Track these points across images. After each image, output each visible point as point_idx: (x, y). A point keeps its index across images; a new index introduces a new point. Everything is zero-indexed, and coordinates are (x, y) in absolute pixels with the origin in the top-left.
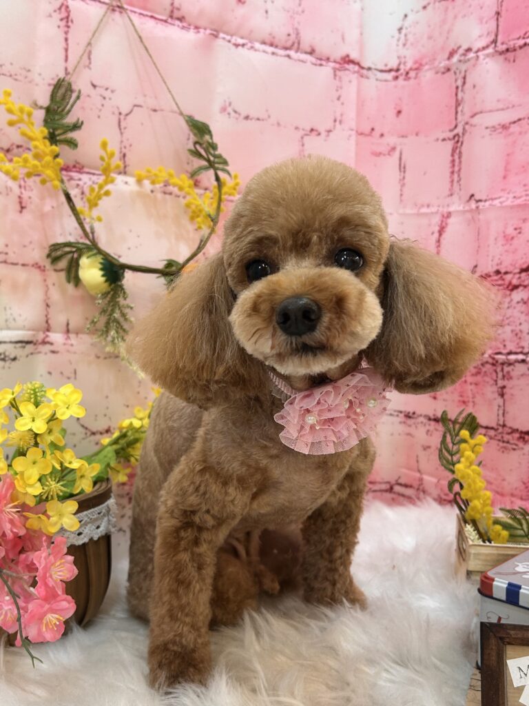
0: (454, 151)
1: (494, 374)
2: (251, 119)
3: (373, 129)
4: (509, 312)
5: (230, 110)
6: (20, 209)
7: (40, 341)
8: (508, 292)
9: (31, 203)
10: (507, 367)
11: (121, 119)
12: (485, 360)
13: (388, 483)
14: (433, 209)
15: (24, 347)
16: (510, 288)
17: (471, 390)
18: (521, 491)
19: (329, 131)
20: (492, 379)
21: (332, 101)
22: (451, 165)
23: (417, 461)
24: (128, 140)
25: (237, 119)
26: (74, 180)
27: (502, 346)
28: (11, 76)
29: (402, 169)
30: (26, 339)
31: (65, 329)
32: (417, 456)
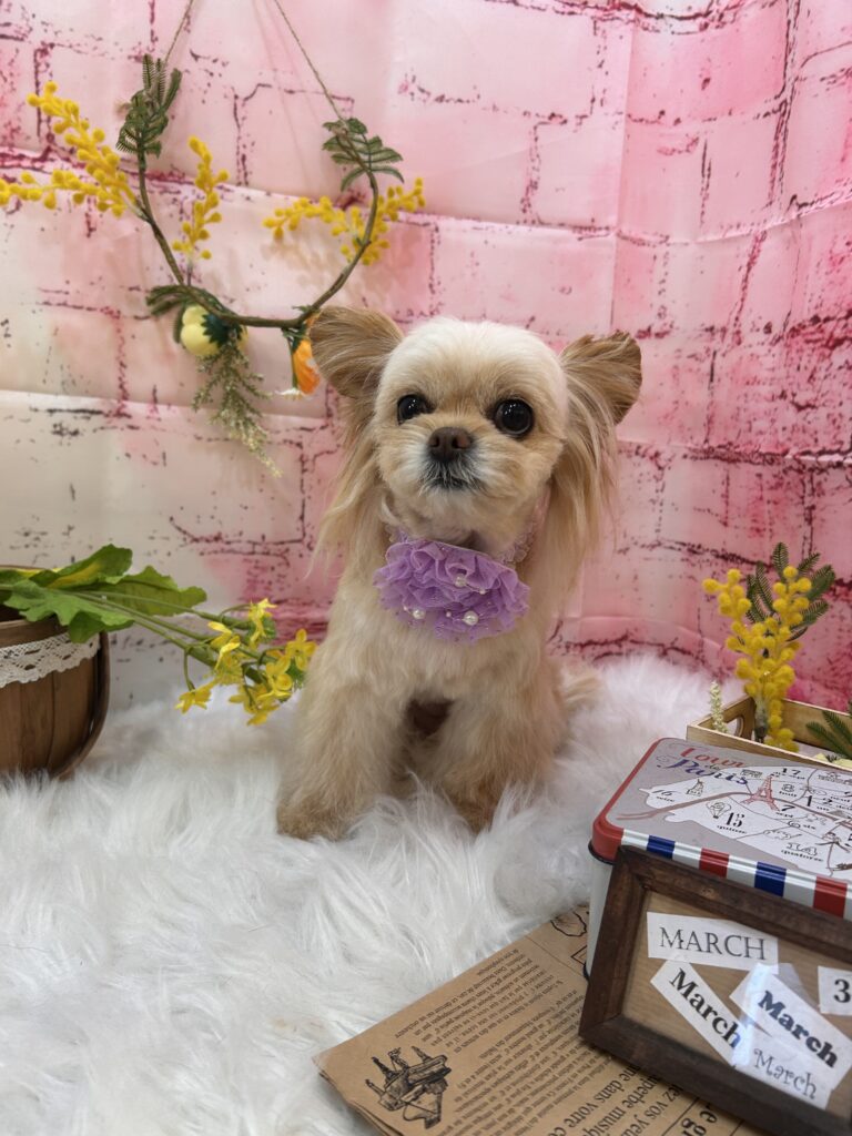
0: (778, 130)
1: (801, 486)
2: (448, 101)
3: (662, 113)
4: (826, 386)
5: (413, 88)
6: (86, 231)
7: (114, 412)
8: (827, 352)
9: (102, 223)
10: (818, 474)
11: (238, 105)
12: (788, 465)
13: (662, 645)
14: (744, 230)
15: (88, 418)
16: (831, 344)
17: (769, 512)
18: (825, 673)
19: (584, 117)
20: (797, 494)
21: (590, 69)
22: (772, 154)
23: (699, 617)
24: (248, 135)
25: (424, 101)
26: (170, 193)
27: (812, 441)
28: (71, 46)
29: (706, 173)
30: (91, 408)
31: (151, 397)
32: (699, 610)
